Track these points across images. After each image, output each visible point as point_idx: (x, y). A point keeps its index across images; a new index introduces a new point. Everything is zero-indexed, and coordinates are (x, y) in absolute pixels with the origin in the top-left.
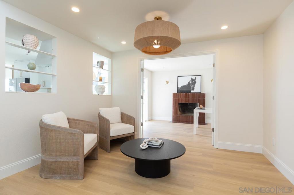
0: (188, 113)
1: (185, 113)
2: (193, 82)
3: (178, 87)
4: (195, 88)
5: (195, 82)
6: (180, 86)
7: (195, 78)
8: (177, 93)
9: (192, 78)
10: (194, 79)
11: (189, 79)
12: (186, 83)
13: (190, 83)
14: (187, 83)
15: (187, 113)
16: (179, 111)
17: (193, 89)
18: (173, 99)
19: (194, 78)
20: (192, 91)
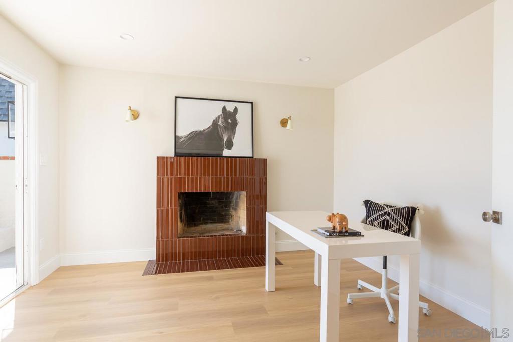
0: (206, 223)
1: (195, 225)
2: (230, 121)
3: (179, 134)
4: (235, 141)
5: (235, 124)
6: (183, 132)
7: (236, 110)
8: (172, 155)
9: (224, 109)
10: (232, 111)
11: (214, 111)
12: (204, 125)
13: (220, 123)
14: (211, 124)
15: (201, 224)
16: (179, 219)
17: (230, 145)
18: (158, 179)
19: (230, 107)
20: (226, 153)
